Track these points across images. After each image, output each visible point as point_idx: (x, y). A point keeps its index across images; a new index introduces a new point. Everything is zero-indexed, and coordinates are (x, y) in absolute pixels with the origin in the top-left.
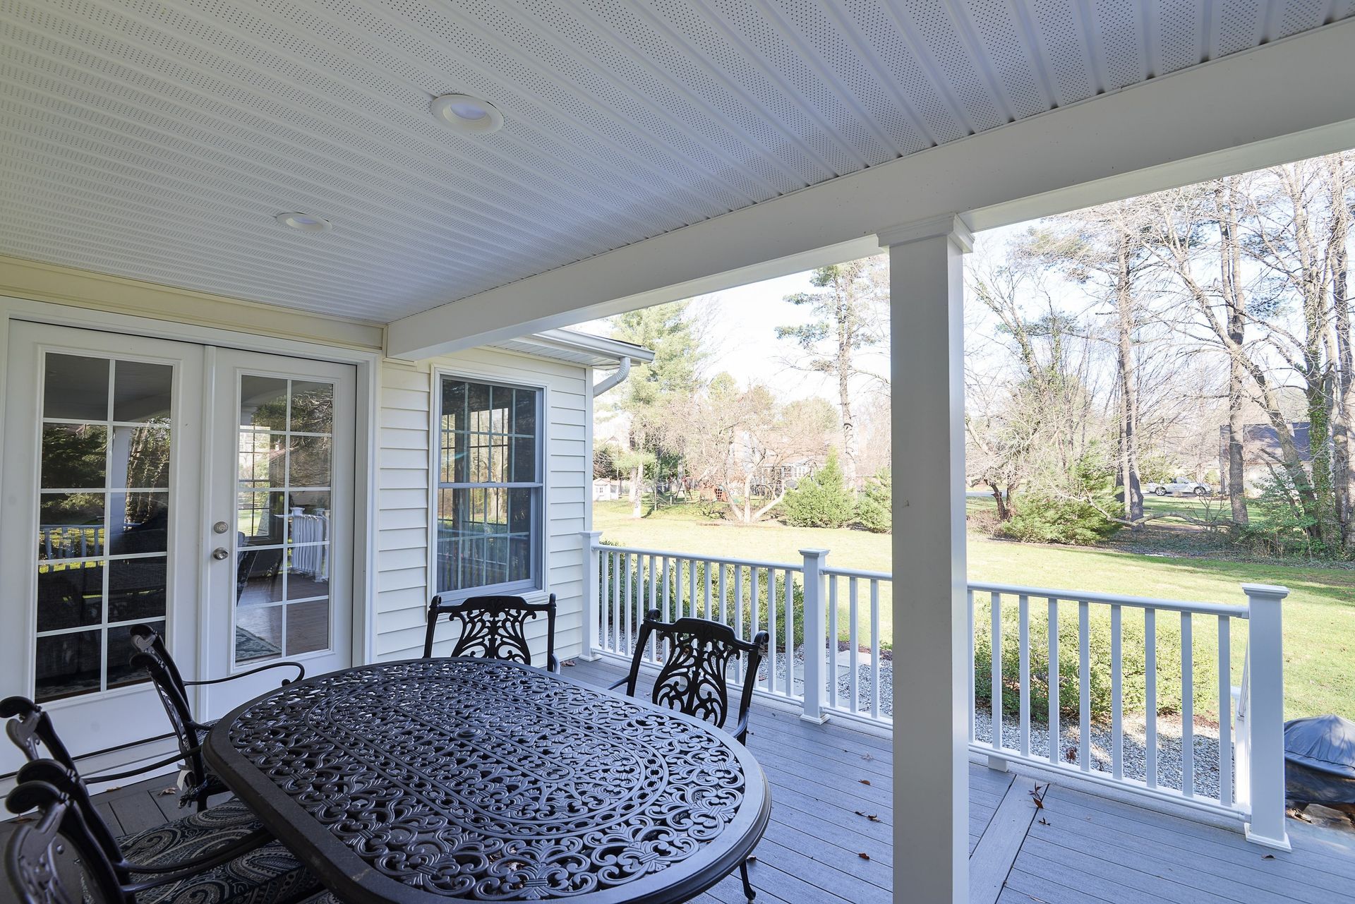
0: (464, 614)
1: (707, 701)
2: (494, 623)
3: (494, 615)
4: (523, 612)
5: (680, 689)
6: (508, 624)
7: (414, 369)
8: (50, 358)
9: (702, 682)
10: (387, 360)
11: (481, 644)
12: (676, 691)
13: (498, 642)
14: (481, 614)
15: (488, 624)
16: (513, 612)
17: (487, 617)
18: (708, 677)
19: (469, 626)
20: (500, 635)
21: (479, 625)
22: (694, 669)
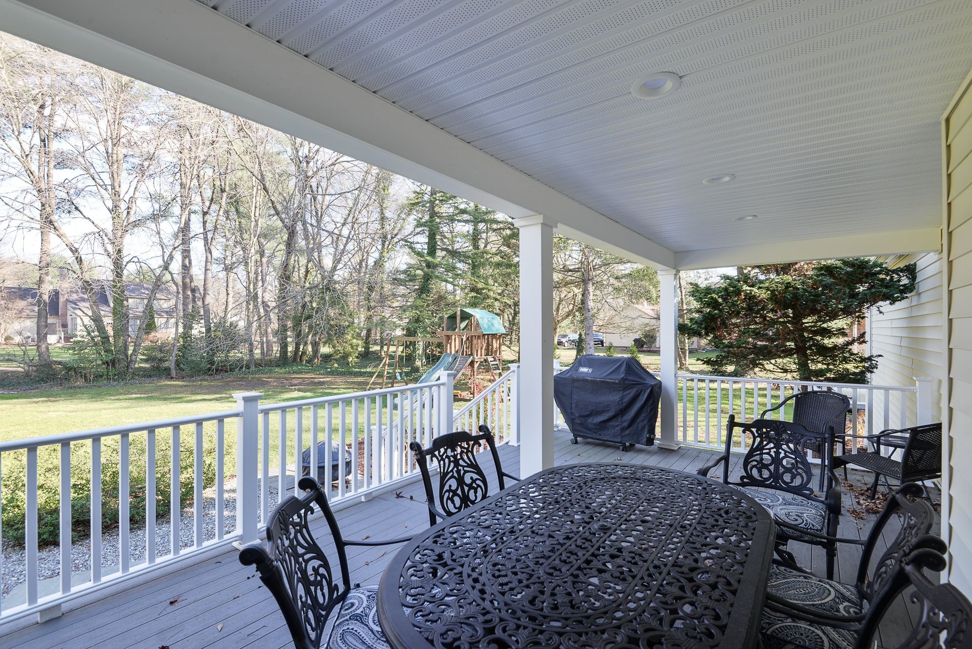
1: (472, 483)
5: (453, 488)
9: (464, 474)
12: (452, 491)
18: (465, 469)
22: (455, 469)
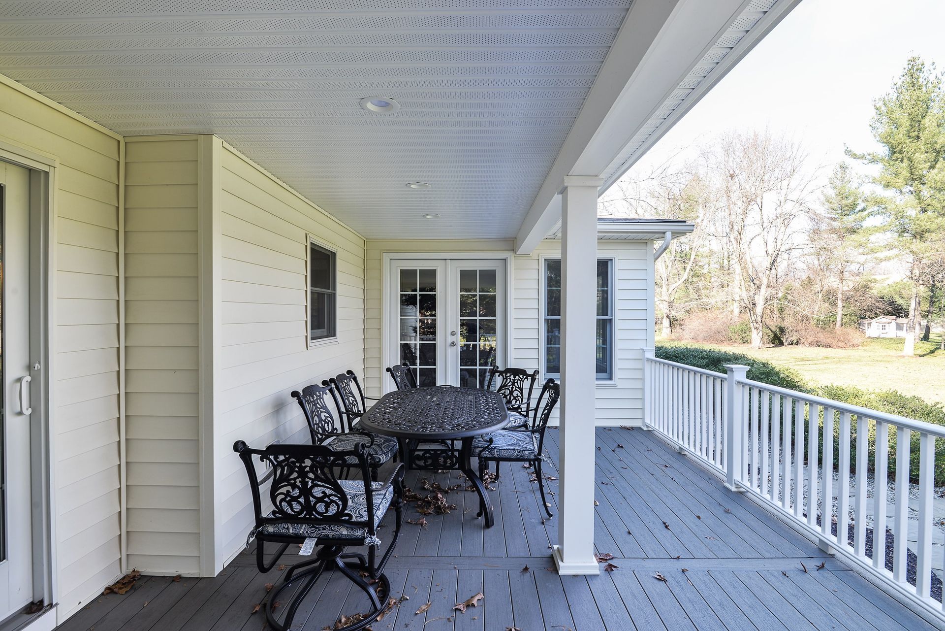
0: (504, 374)
2: (514, 380)
3: (515, 377)
4: (525, 377)
6: (519, 381)
7: (531, 258)
8: (402, 272)
10: (516, 255)
11: (508, 389)
13: (514, 389)
14: (510, 376)
15: (512, 381)
16: (521, 376)
17: (512, 377)
19: (505, 380)
20: (515, 386)
21: (509, 380)
